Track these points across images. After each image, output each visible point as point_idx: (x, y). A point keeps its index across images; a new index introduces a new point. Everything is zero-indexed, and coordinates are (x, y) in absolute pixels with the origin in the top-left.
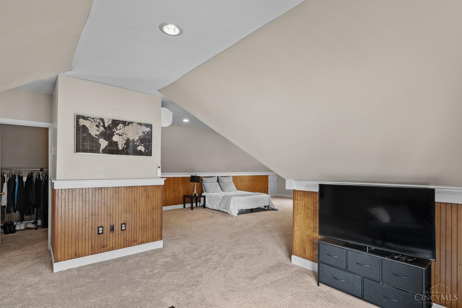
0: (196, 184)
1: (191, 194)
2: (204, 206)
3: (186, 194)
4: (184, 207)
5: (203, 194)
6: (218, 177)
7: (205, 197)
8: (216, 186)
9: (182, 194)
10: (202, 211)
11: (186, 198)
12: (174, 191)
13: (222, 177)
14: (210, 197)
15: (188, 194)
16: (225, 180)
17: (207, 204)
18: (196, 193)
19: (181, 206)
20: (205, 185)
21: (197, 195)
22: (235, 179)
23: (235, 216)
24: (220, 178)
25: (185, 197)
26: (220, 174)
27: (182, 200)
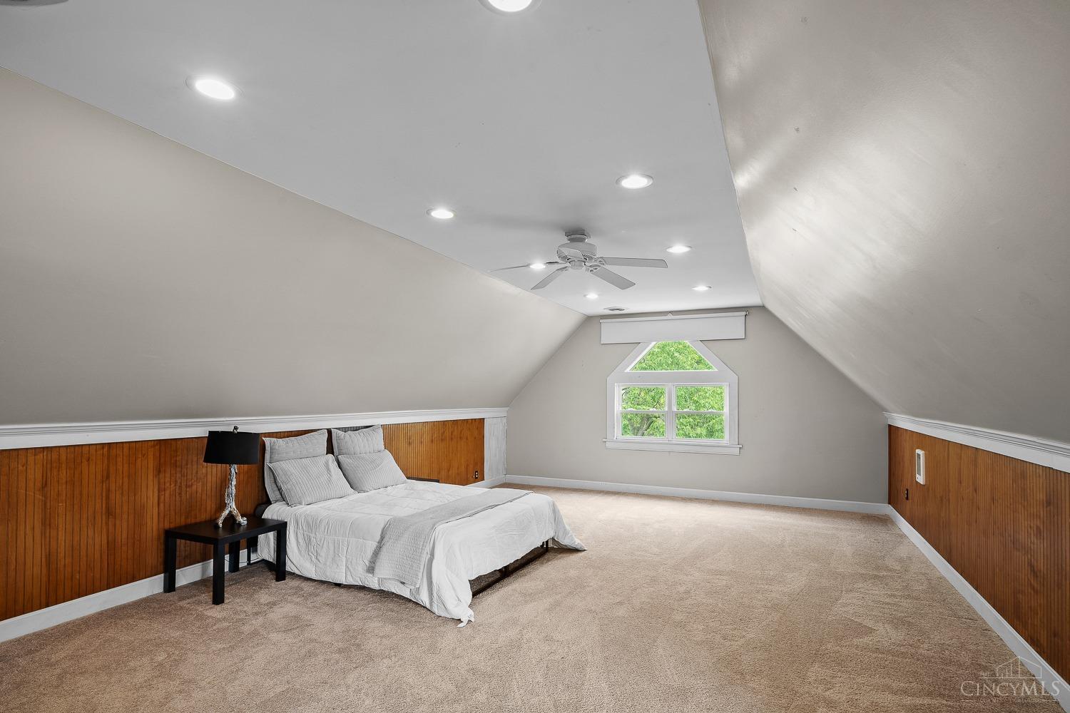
0: (234, 469)
1: (203, 517)
2: (278, 569)
3: (180, 521)
4: (170, 586)
5: (272, 513)
6: (329, 431)
7: (280, 529)
8: (328, 470)
9: (153, 526)
10: (270, 592)
11: (181, 544)
12: (109, 513)
13: (345, 430)
14: (312, 524)
15: (191, 520)
16: (356, 443)
17: (297, 560)
18: (235, 512)
19: (151, 586)
20: (279, 474)
21: (243, 521)
22: (392, 436)
23: (465, 620)
24: (338, 437)
25: (170, 536)
26: (334, 422)
27: (154, 554)
